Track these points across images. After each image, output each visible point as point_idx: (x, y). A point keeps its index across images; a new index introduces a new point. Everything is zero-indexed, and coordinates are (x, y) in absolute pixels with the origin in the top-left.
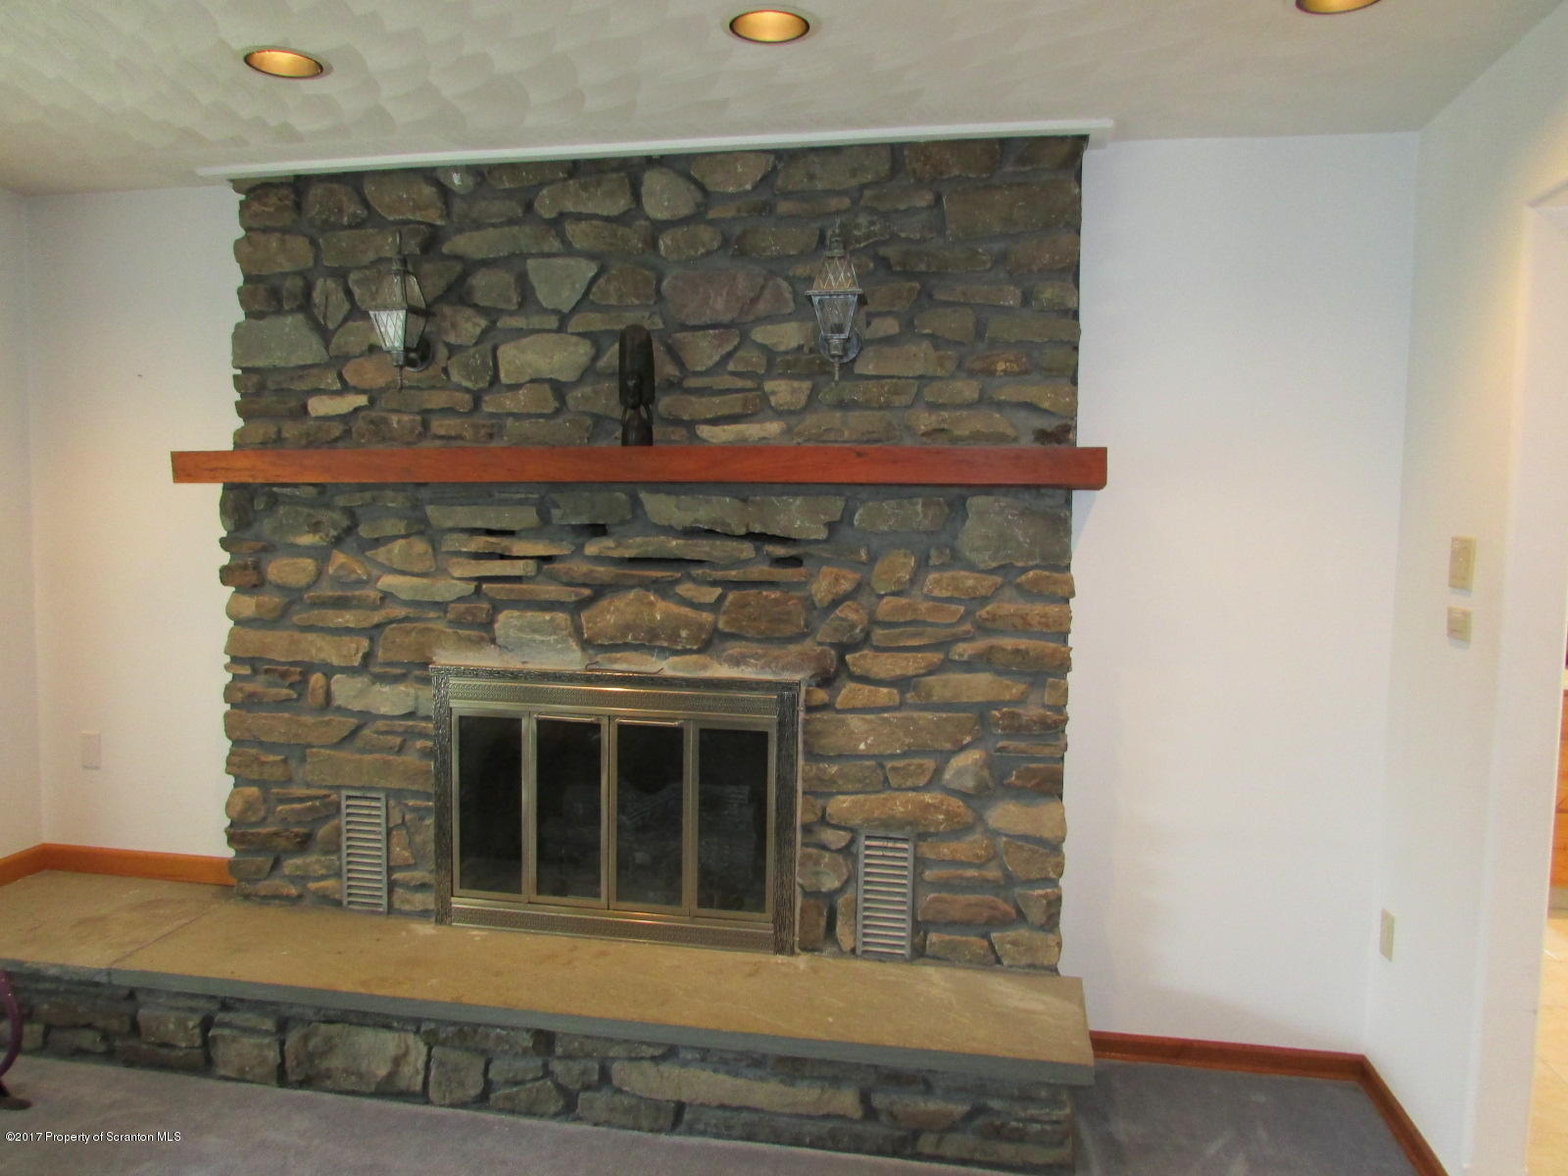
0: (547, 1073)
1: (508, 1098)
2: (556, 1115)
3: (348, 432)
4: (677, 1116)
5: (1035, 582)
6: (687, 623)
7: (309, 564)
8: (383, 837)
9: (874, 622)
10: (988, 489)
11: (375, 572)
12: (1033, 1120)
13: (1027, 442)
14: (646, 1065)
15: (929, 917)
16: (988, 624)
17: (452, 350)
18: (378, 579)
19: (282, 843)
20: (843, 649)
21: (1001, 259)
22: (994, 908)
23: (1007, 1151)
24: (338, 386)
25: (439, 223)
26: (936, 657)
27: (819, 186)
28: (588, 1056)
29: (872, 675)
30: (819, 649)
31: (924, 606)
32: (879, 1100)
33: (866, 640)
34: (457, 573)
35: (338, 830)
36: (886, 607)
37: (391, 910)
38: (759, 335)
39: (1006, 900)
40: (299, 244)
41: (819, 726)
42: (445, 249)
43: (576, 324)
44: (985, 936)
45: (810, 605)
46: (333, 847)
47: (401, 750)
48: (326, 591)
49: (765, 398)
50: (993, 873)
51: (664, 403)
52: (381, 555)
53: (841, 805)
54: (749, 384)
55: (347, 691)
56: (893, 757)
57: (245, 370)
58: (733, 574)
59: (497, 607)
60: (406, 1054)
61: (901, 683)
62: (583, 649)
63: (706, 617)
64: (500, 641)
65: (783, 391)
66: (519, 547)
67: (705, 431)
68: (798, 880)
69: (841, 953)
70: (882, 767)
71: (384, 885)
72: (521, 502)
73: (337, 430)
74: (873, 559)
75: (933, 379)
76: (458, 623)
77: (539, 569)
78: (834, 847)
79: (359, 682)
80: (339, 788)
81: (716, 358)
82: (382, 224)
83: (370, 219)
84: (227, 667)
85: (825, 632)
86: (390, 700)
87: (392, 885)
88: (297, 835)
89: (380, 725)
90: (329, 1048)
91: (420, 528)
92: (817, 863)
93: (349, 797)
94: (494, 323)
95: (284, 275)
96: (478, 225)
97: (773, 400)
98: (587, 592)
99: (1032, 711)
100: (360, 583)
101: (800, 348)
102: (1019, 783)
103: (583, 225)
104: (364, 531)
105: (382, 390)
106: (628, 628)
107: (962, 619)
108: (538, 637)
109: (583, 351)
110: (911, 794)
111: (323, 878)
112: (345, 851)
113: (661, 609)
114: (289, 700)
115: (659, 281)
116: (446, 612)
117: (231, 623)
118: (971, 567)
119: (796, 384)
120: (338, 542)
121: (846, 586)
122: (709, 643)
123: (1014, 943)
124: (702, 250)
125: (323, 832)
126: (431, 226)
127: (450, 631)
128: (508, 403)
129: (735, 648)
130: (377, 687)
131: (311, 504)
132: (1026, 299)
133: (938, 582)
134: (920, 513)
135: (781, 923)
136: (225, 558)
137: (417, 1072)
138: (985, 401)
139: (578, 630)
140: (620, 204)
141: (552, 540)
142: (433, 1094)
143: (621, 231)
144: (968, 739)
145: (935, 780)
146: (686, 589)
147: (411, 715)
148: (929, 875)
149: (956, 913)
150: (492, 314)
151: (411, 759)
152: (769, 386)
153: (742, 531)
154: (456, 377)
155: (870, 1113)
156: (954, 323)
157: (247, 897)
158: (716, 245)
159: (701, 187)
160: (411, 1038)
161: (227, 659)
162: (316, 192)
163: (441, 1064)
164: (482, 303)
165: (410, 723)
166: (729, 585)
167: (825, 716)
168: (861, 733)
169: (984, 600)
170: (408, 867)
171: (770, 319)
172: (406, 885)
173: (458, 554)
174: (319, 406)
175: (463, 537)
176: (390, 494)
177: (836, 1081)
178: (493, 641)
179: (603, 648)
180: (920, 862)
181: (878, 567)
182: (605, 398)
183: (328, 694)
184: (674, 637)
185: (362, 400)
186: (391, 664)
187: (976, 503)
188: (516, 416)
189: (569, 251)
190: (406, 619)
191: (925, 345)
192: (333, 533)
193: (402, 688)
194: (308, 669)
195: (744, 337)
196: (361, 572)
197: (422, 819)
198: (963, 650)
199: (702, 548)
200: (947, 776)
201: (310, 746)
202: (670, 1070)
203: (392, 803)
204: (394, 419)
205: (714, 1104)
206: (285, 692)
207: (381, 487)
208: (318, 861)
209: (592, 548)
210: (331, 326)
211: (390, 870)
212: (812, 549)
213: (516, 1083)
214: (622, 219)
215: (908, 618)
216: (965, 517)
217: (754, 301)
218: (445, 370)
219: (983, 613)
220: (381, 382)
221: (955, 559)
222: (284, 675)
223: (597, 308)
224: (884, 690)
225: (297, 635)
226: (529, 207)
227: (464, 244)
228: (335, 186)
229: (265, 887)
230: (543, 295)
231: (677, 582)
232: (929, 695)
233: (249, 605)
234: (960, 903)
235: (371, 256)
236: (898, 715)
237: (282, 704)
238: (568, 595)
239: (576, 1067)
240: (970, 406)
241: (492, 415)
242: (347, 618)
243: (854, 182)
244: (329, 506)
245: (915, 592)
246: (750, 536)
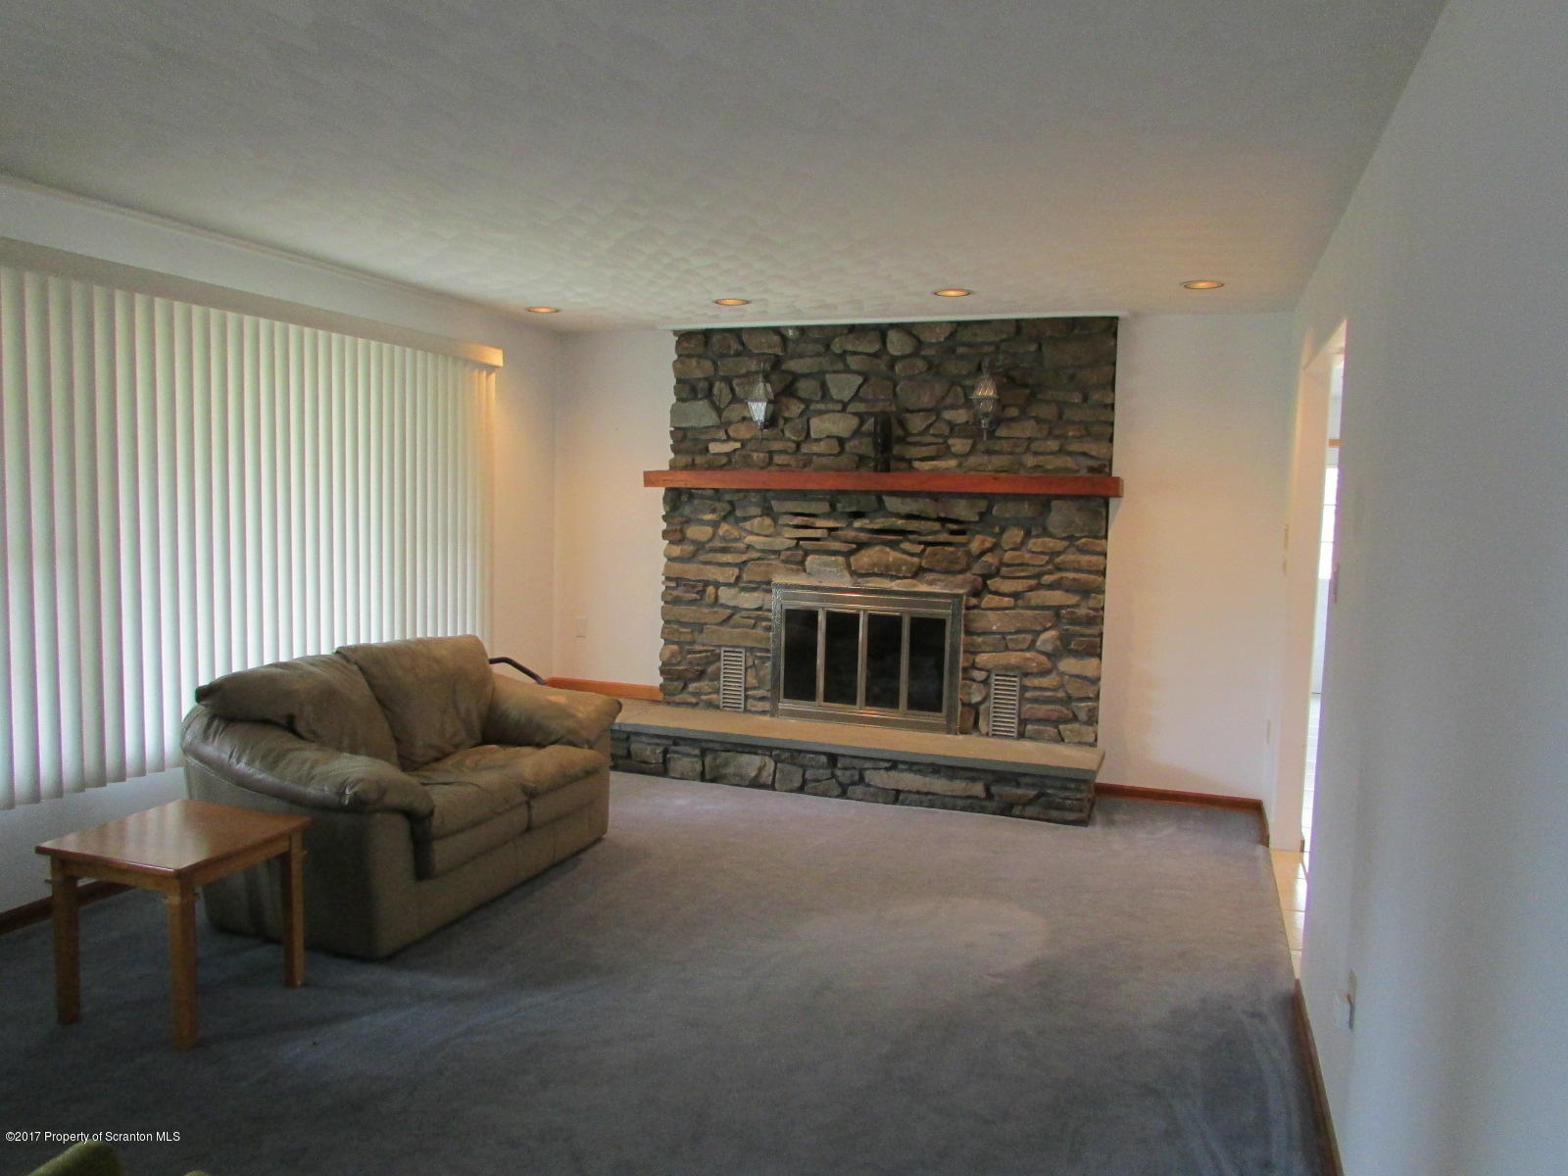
0: (833, 776)
1: (815, 788)
2: (837, 797)
3: (730, 462)
4: (896, 797)
5: (1085, 544)
6: (906, 563)
7: (709, 530)
8: (743, 672)
9: (1002, 564)
10: (1059, 497)
11: (743, 534)
12: (1068, 798)
13: (1084, 473)
14: (882, 772)
15: (1027, 717)
16: (1061, 566)
17: (786, 420)
18: (745, 538)
19: (690, 675)
20: (986, 577)
21: (1072, 377)
22: (1062, 712)
23: (1055, 814)
24: (724, 437)
25: (781, 354)
26: (1033, 582)
27: (979, 340)
28: (854, 768)
29: (1001, 591)
30: (973, 577)
31: (1028, 556)
32: (994, 789)
33: (997, 573)
34: (787, 536)
35: (719, 669)
36: (1008, 556)
37: (746, 710)
38: (948, 415)
39: (1068, 709)
40: (708, 364)
41: (971, 617)
42: (784, 367)
43: (851, 408)
44: (1056, 727)
45: (968, 553)
46: (716, 677)
47: (754, 626)
48: (718, 544)
49: (948, 447)
50: (1061, 694)
51: (897, 450)
52: (747, 525)
53: (982, 659)
54: (940, 440)
55: (726, 595)
56: (1011, 633)
57: (675, 428)
58: (930, 538)
59: (807, 553)
60: (765, 766)
61: (1016, 595)
62: (851, 575)
63: (916, 560)
64: (808, 571)
65: (959, 445)
66: (819, 523)
67: (916, 464)
68: (960, 696)
69: (981, 735)
70: (1004, 639)
71: (742, 697)
72: (820, 500)
73: (724, 460)
74: (1003, 531)
75: (1036, 439)
76: (785, 562)
77: (829, 535)
78: (979, 679)
79: (733, 591)
80: (719, 646)
81: (924, 427)
82: (751, 355)
83: (744, 352)
84: (663, 583)
85: (977, 568)
86: (749, 600)
87: (747, 697)
88: (697, 671)
89: (744, 613)
90: (726, 764)
91: (768, 511)
92: (970, 687)
93: (725, 651)
94: (807, 407)
95: (699, 379)
96: (801, 356)
97: (953, 449)
98: (854, 546)
99: (1082, 611)
100: (736, 540)
101: (968, 422)
102: (1075, 648)
103: (855, 357)
104: (739, 513)
105: (748, 440)
106: (874, 565)
107: (1048, 562)
108: (828, 569)
109: (854, 422)
110: (1019, 653)
111: (710, 693)
112: (722, 679)
113: (892, 555)
114: (696, 600)
115: (895, 387)
116: (779, 555)
117: (666, 560)
118: (1051, 536)
119: (965, 441)
120: (724, 518)
121: (988, 545)
122: (918, 573)
123: (1071, 731)
124: (917, 372)
125: (711, 669)
126: (776, 356)
127: (781, 565)
128: (815, 448)
129: (930, 576)
130: (743, 593)
131: (710, 498)
132: (1085, 398)
133: (1035, 544)
134: (1026, 510)
135: (950, 718)
136: (664, 526)
137: (769, 775)
138: (1061, 451)
139: (849, 566)
140: (876, 347)
141: (836, 519)
142: (777, 785)
143: (876, 361)
144: (1050, 624)
145: (1031, 647)
146: (906, 546)
147: (760, 609)
148: (1028, 695)
149: (1040, 715)
150: (807, 402)
151: (759, 631)
152: (951, 442)
153: (936, 517)
154: (788, 434)
155: (989, 796)
156: (1046, 411)
157: (669, 703)
158: (925, 368)
159: (919, 341)
160: (767, 759)
161: (663, 578)
162: (715, 339)
163: (782, 771)
164: (803, 397)
165: (760, 613)
166: (928, 544)
167: (976, 611)
168: (994, 622)
169: (1059, 553)
170: (755, 688)
171: (953, 407)
172: (754, 698)
173: (789, 526)
174: (715, 448)
175: (790, 517)
176: (753, 494)
177: (974, 780)
178: (805, 571)
179: (862, 575)
180: (1024, 688)
181: (1005, 536)
182: (864, 446)
183: (717, 597)
184: (899, 570)
185: (738, 445)
186: (750, 582)
187: (1055, 503)
188: (819, 455)
189: (847, 370)
190: (759, 559)
191: (1032, 422)
192: (723, 514)
193: (756, 594)
194: (706, 584)
195: (938, 417)
196: (736, 533)
197: (764, 663)
198: (1047, 579)
199: (913, 525)
200: (1038, 644)
201: (706, 624)
202: (893, 774)
203: (748, 654)
204: (755, 455)
205: (915, 790)
206: (694, 596)
207: (747, 491)
208: (708, 685)
209: (857, 524)
210: (722, 406)
211: (746, 689)
212: (972, 527)
213: (819, 781)
214: (876, 355)
215: (1020, 561)
216: (1051, 511)
217: (943, 398)
218: (782, 431)
219: (1058, 560)
220: (748, 436)
221: (1045, 532)
222: (694, 587)
223: (863, 400)
224: (1006, 599)
225: (702, 567)
226: (828, 347)
227: (793, 365)
228: (727, 335)
229: (678, 698)
230: (834, 393)
231: (901, 541)
232: (1029, 601)
233: (676, 551)
234: (1042, 710)
235: (743, 371)
236: (1013, 611)
237: (692, 602)
238: (844, 547)
239: (848, 773)
240: (1052, 453)
241: (805, 454)
242: (728, 558)
243: (998, 339)
244: (719, 500)
245: (1023, 549)
246: (939, 519)
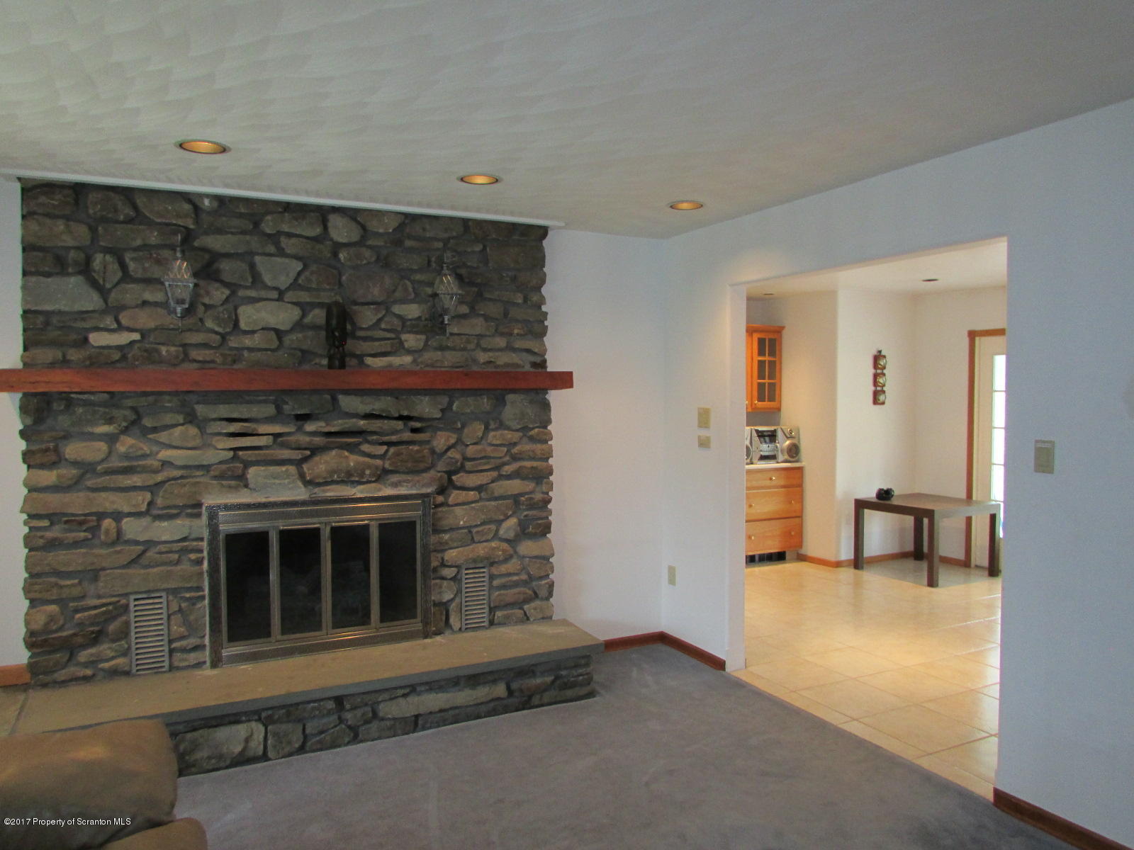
0: (341, 720)
1: (320, 742)
2: (348, 743)
3: (124, 358)
4: (415, 723)
5: (538, 434)
6: (369, 467)
7: (103, 446)
8: (165, 621)
9: (465, 459)
10: (513, 391)
11: (155, 449)
13: (528, 368)
15: (497, 604)
16: (518, 456)
17: (207, 307)
18: (157, 453)
19: (79, 640)
20: (450, 474)
21: (514, 279)
22: (526, 593)
23: (569, 693)
24: (115, 326)
25: (192, 227)
26: (495, 474)
27: (428, 235)
28: (366, 705)
29: (467, 485)
30: (439, 474)
31: (489, 449)
32: (514, 686)
33: (462, 469)
34: (220, 446)
35: (127, 624)
36: (471, 451)
37: (172, 668)
38: (397, 309)
39: (529, 589)
40: (82, 231)
41: (440, 515)
42: (196, 244)
43: (289, 296)
44: (521, 608)
45: (433, 452)
46: (124, 633)
47: (178, 562)
48: (115, 463)
49: (401, 343)
50: (524, 577)
52: (163, 437)
53: (451, 555)
54: (392, 335)
55: (132, 528)
56: (476, 526)
57: (31, 312)
58: (394, 438)
59: (247, 464)
60: (252, 735)
61: (479, 488)
62: (305, 486)
63: (379, 462)
64: (251, 486)
65: (411, 340)
66: (263, 429)
67: (369, 361)
68: (433, 598)
69: (454, 632)
70: (470, 532)
71: (166, 653)
72: (265, 402)
73: (117, 356)
74: (463, 426)
75: (486, 336)
76: (221, 477)
77: (275, 441)
78: (449, 577)
79: (145, 521)
80: (126, 595)
81: (374, 321)
82: (150, 224)
83: (138, 218)
84: (25, 523)
85: (441, 466)
86: (167, 531)
87: (171, 651)
88: (93, 632)
89: (163, 548)
90: (195, 746)
91: (191, 418)
92: (441, 587)
93: (136, 600)
94: (233, 293)
95: (69, 248)
96: (220, 231)
97: (406, 345)
98: (308, 453)
99: (538, 496)
100: (144, 456)
101: (419, 318)
102: (533, 531)
103: (293, 240)
104: (147, 422)
105: (151, 331)
106: (333, 472)
107: (506, 455)
108: (277, 481)
109: (296, 313)
110: (485, 544)
111: (113, 658)
112: (133, 635)
113: (353, 460)
114: (86, 539)
115: (340, 275)
116: (208, 471)
117: (26, 491)
118: (508, 428)
119: (418, 337)
120: (125, 431)
121: (452, 441)
122: (381, 476)
123: (535, 609)
124: (365, 262)
125: (112, 627)
126: (186, 228)
127: (215, 482)
128: (247, 342)
129: (394, 478)
130: (157, 523)
131: (104, 404)
132: (526, 299)
133: (495, 436)
134: (485, 403)
135: (426, 623)
136: (23, 445)
137: (259, 744)
138: (510, 348)
139: (302, 476)
140: (318, 231)
141: (283, 423)
142: (270, 754)
143: (319, 246)
144: (510, 513)
145: (496, 536)
146: (366, 448)
147: (184, 539)
148: (495, 583)
149: (509, 599)
150: (233, 287)
151: (185, 567)
152: (404, 337)
153: (397, 415)
154: (209, 324)
155: (510, 692)
156: (494, 310)
157: (44, 685)
158: (373, 259)
159: (364, 227)
160: (253, 724)
161: (25, 516)
162: (93, 197)
163: (276, 734)
164: (227, 280)
165: (185, 544)
166: (390, 444)
167: (444, 509)
168: (460, 516)
169: (515, 444)
170: (182, 638)
171: (403, 301)
172: (184, 650)
173: (219, 434)
174: (97, 339)
175: (224, 423)
176: (167, 398)
177: (494, 682)
178: (246, 486)
179: (319, 485)
180: (492, 577)
181: (466, 430)
182: (314, 342)
183: (119, 532)
184: (362, 474)
185: (136, 336)
186: (169, 507)
187: (510, 397)
188: (250, 350)
189: (281, 253)
190: (182, 477)
191: (481, 319)
192: (125, 424)
193: (179, 522)
194: (101, 516)
195: (388, 310)
196: (146, 449)
197: (194, 604)
198: (508, 469)
199: (376, 425)
200: (501, 532)
201: (104, 569)
203: (171, 598)
204: (164, 350)
205: (437, 710)
206: (83, 535)
207: (160, 393)
208: (110, 648)
209: (310, 427)
210: (108, 286)
211: (170, 642)
212: (435, 423)
213: (321, 732)
214: (315, 239)
215: (483, 455)
216: (505, 405)
217: (394, 291)
218: (201, 320)
219: (515, 450)
220: (152, 325)
221: (502, 426)
222: (81, 523)
223: (301, 288)
224: (472, 493)
225: (92, 495)
226: (256, 225)
227: (210, 242)
228: (112, 194)
229: (61, 675)
230: (267, 279)
231: (360, 444)
232: (493, 493)
233: (49, 477)
234: (510, 595)
235: (139, 242)
236: (479, 504)
237: (76, 544)
238: (297, 455)
239: (359, 712)
240: (500, 350)
241: (231, 349)
242: (136, 480)
243: (446, 235)
244: (117, 406)
245: (483, 442)
246: (401, 418)
